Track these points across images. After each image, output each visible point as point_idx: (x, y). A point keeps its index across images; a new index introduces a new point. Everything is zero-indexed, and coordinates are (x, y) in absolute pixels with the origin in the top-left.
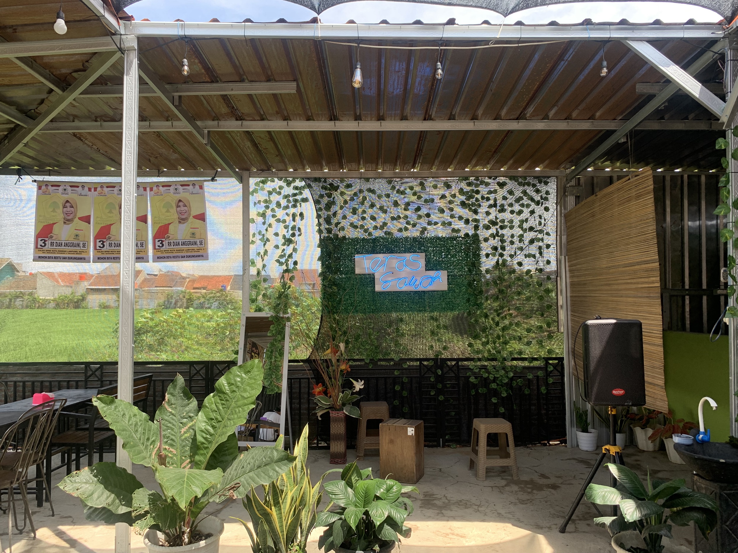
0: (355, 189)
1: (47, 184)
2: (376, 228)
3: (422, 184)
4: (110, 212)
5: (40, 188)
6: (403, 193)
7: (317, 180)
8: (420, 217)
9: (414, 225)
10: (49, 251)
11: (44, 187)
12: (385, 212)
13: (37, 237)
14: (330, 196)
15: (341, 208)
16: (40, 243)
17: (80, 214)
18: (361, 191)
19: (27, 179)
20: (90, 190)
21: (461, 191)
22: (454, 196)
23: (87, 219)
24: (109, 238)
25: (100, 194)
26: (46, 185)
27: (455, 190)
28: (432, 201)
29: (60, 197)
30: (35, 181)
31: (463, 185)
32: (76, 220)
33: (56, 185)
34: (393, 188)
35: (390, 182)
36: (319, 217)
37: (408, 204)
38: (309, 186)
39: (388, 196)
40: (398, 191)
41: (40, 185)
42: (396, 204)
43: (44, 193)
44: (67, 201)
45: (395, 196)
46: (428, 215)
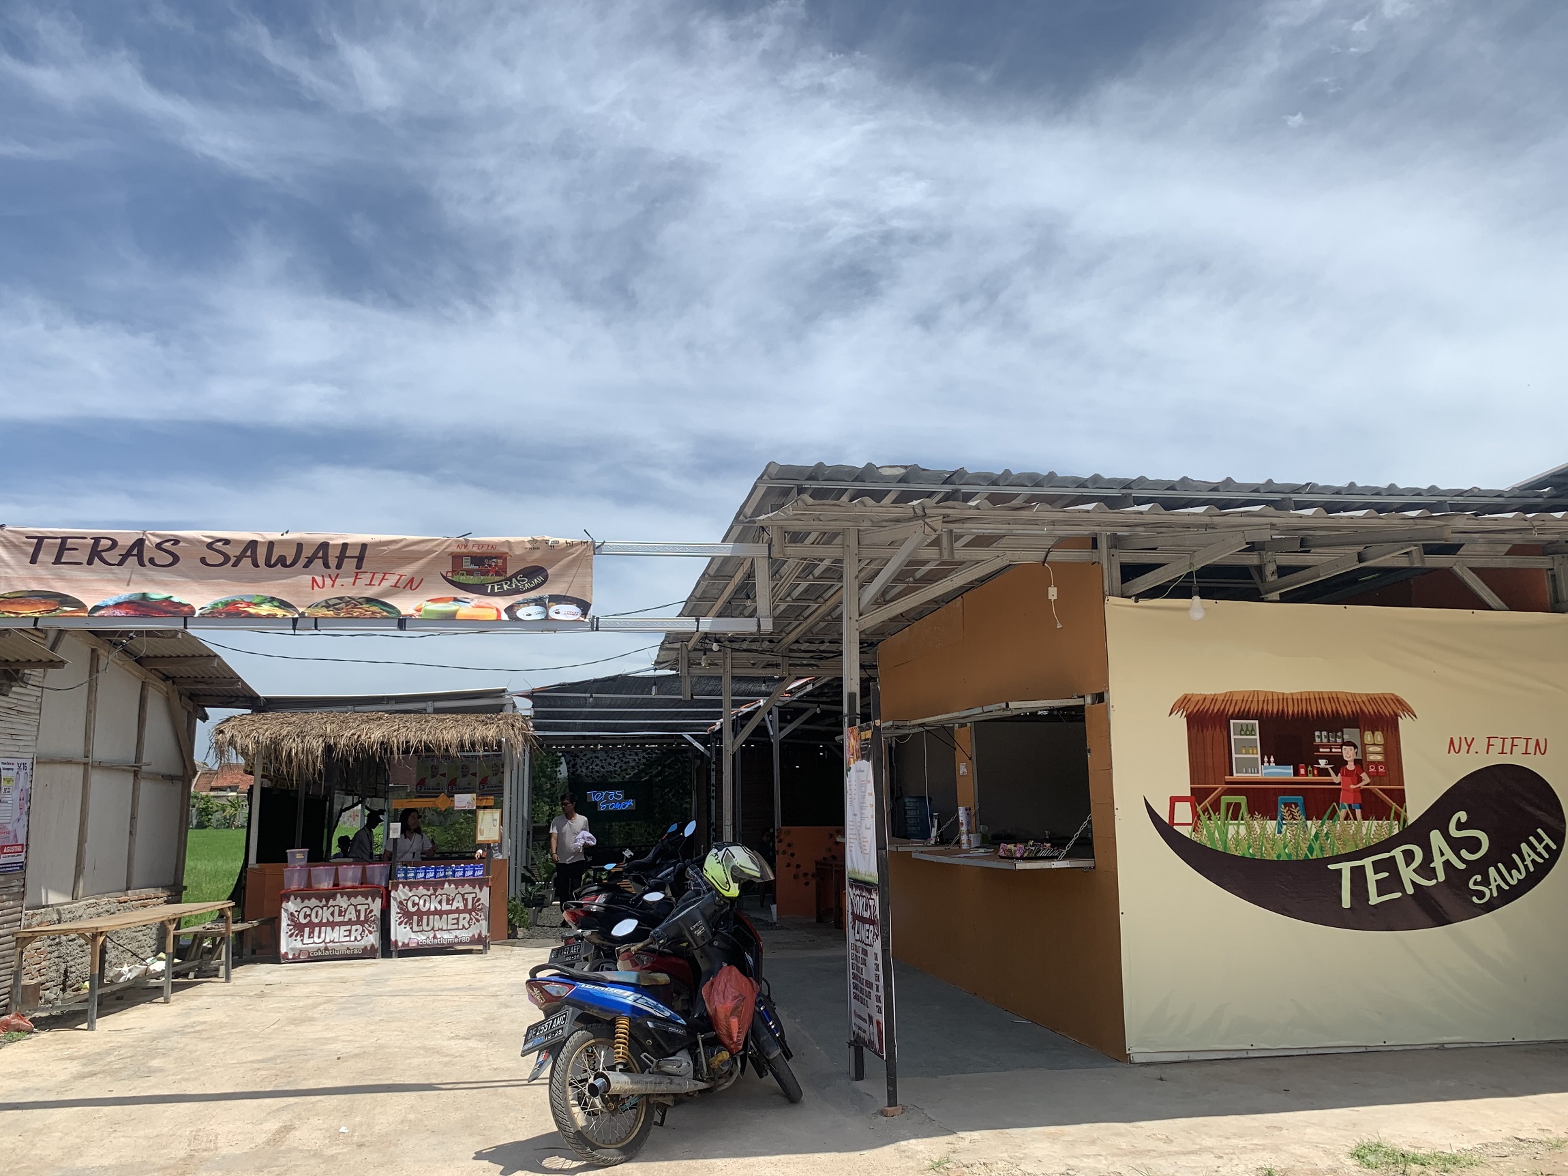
0: (588, 757)
2: (598, 777)
3: (623, 754)
6: (613, 758)
7: (568, 752)
8: (622, 771)
9: (619, 775)
10: (423, 793)
11: (421, 758)
12: (604, 768)
14: (574, 760)
15: (581, 767)
16: (419, 788)
18: (591, 758)
20: (445, 759)
21: (644, 757)
22: (640, 760)
24: (455, 785)
25: (451, 761)
27: (640, 756)
28: (629, 762)
29: (429, 763)
31: (644, 754)
33: (428, 757)
34: (608, 756)
35: (606, 753)
36: (568, 772)
37: (615, 764)
38: (563, 756)
39: (605, 760)
40: (611, 758)
42: (610, 764)
45: (609, 760)
46: (626, 770)
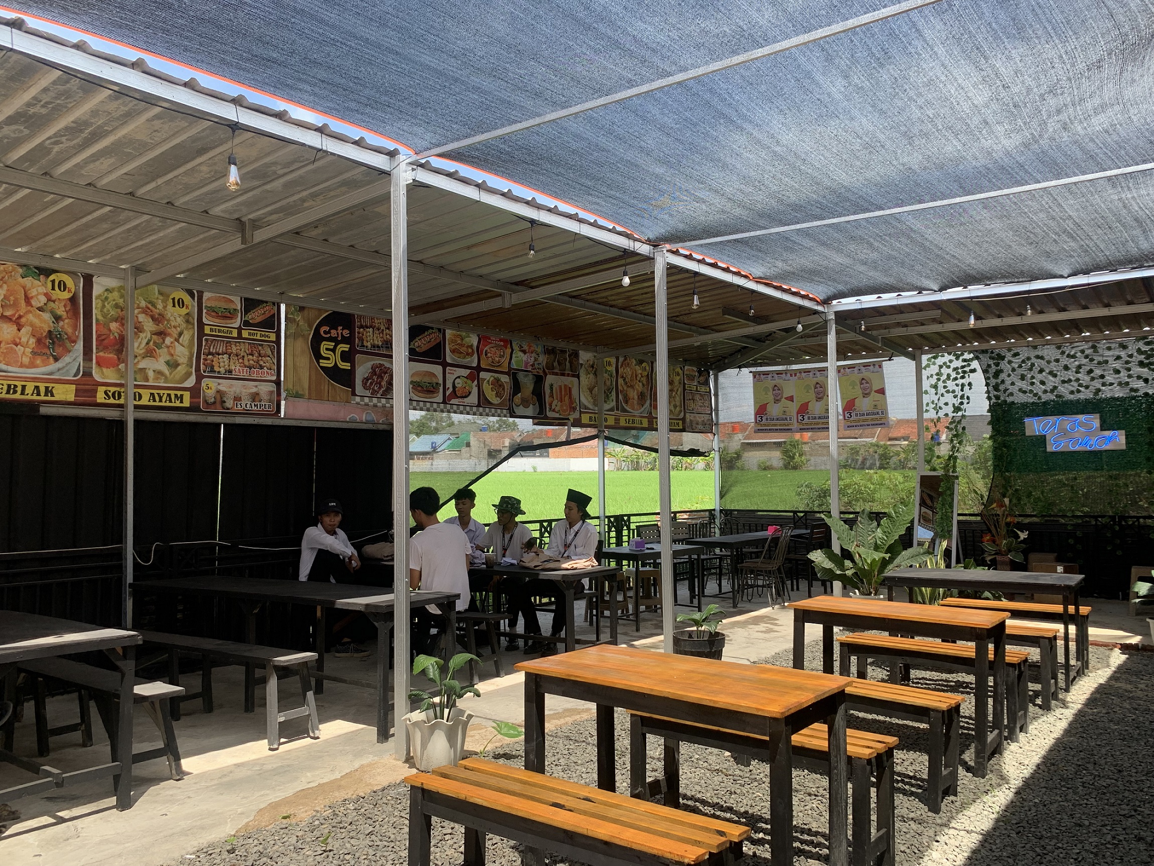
0: (1022, 357)
1: (759, 373)
2: (1045, 392)
3: (1094, 347)
4: (808, 392)
5: (754, 377)
6: (1074, 357)
7: (984, 352)
8: (1093, 379)
9: (1087, 387)
10: (765, 425)
11: (757, 376)
12: (1055, 376)
13: (756, 414)
14: (997, 365)
15: (1009, 375)
16: (759, 419)
17: (785, 396)
18: (1029, 359)
19: (745, 371)
20: (791, 375)
21: (1139, 351)
22: (1131, 356)
23: (791, 399)
24: (808, 413)
25: (799, 378)
26: (759, 375)
27: (1132, 349)
28: (1106, 362)
29: (769, 382)
30: (751, 372)
31: (1141, 345)
32: (783, 399)
33: (766, 373)
34: (1063, 353)
35: (1059, 348)
36: (987, 385)
37: (1079, 367)
38: (977, 358)
39: (1057, 361)
40: (1069, 356)
41: (755, 374)
42: (1066, 368)
43: (758, 380)
44: (775, 386)
45: (1064, 361)
46: (1102, 377)
